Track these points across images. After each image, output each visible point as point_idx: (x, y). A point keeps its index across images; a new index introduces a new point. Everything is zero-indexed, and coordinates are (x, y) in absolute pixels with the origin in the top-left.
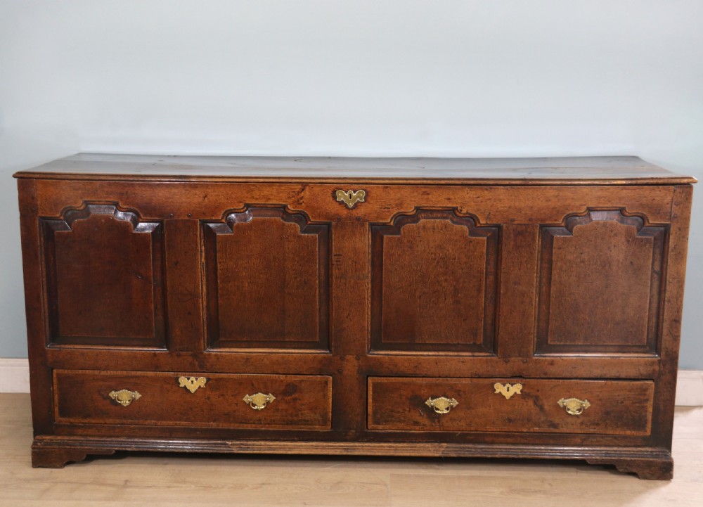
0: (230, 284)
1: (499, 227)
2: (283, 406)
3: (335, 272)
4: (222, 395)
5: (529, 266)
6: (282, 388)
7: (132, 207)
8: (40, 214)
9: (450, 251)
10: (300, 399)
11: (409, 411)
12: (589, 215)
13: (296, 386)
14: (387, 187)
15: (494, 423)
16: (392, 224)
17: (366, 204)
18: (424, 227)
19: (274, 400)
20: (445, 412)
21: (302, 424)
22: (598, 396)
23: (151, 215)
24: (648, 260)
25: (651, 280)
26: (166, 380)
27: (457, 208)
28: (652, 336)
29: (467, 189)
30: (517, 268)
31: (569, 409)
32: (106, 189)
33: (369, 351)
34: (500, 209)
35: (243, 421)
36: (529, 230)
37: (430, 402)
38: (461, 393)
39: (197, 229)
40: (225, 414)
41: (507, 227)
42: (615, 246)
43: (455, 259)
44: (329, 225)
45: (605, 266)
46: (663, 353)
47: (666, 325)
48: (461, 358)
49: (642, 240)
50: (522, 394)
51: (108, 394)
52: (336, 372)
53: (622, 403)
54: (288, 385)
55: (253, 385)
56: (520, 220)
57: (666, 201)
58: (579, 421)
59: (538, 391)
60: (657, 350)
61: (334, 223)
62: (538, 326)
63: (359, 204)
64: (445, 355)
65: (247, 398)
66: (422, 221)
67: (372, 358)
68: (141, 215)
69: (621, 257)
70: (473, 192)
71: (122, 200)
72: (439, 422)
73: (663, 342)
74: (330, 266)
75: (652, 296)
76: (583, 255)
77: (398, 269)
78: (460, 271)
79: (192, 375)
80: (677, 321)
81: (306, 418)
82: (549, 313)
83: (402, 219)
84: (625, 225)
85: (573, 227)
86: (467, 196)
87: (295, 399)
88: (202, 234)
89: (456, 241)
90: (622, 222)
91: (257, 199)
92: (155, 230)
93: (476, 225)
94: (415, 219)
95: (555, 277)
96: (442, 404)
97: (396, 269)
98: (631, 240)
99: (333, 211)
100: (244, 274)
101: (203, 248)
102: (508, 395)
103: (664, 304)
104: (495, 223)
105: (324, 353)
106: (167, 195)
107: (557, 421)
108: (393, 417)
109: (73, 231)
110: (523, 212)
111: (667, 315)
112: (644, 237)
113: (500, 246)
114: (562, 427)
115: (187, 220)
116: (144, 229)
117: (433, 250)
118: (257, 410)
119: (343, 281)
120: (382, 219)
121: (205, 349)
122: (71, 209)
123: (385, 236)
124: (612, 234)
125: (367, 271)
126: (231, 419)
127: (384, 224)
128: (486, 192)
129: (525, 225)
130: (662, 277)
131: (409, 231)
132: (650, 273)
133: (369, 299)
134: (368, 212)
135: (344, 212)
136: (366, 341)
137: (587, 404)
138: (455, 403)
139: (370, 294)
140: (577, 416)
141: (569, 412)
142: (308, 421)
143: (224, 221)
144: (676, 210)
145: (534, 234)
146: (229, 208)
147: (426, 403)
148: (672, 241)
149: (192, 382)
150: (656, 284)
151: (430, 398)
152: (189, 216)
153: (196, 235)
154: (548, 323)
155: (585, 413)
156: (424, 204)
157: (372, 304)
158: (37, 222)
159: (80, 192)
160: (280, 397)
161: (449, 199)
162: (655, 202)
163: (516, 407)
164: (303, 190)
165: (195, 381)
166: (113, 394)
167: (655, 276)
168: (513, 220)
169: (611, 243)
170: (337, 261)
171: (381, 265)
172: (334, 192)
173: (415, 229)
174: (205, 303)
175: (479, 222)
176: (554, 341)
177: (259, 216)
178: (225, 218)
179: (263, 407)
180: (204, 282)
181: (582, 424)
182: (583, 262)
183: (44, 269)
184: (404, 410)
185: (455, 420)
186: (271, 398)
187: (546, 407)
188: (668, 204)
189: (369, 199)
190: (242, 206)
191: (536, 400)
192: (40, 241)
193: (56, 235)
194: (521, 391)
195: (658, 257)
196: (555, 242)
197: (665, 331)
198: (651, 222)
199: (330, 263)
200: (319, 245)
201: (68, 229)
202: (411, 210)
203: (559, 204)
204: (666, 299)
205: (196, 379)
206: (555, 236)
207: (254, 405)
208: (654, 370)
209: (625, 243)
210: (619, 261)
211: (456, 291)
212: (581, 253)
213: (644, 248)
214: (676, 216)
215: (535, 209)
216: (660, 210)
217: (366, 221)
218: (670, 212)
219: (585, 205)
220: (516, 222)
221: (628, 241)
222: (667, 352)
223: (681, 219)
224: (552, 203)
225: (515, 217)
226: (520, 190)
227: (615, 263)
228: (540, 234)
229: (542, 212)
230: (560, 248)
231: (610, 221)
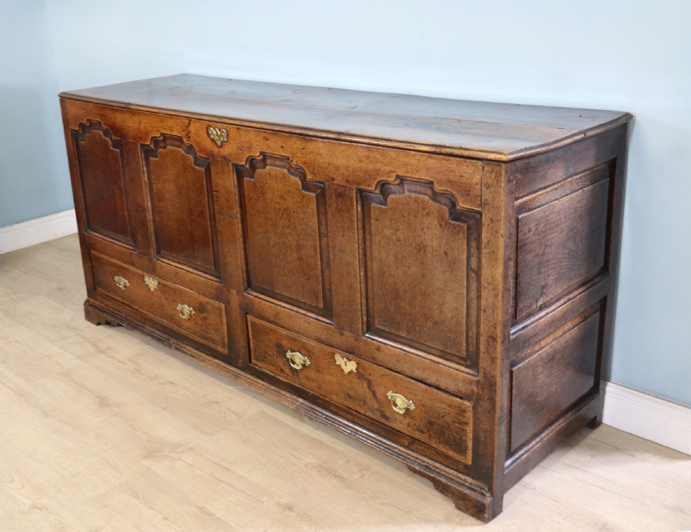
1: (323, 185)
3: (217, 207)
5: (351, 234)
7: (107, 127)
8: (70, 127)
9: (290, 203)
12: (402, 185)
14: (238, 129)
16: (247, 166)
17: (228, 143)
18: (270, 174)
23: (116, 135)
24: (463, 253)
25: (468, 280)
27: (289, 158)
29: (294, 138)
30: (341, 234)
32: (95, 111)
33: (246, 289)
34: (322, 165)
36: (347, 192)
41: (329, 186)
42: (428, 228)
43: (294, 212)
44: (208, 160)
45: (420, 250)
46: (481, 374)
47: (483, 341)
48: (307, 318)
49: (454, 227)
56: (339, 180)
57: (475, 181)
61: (211, 159)
63: (223, 143)
66: (269, 167)
67: (247, 297)
68: (112, 135)
69: (435, 243)
70: (299, 143)
73: (481, 359)
76: (398, 232)
77: (256, 214)
78: (300, 226)
80: (494, 339)
83: (256, 163)
84: (438, 205)
85: (387, 197)
86: (295, 146)
88: (143, 156)
89: (293, 193)
90: (434, 200)
91: (166, 129)
93: (305, 179)
94: (263, 164)
95: (376, 252)
98: (443, 224)
99: (209, 148)
100: (168, 196)
101: (145, 169)
104: (319, 179)
109: (86, 143)
110: (341, 171)
111: (484, 329)
112: (456, 223)
113: (326, 206)
115: (134, 143)
117: (278, 200)
119: (222, 217)
120: (240, 160)
121: (155, 256)
123: (244, 179)
124: (425, 213)
125: (237, 211)
127: (242, 166)
128: (308, 144)
129: (343, 186)
130: (478, 277)
131: (260, 176)
132: (465, 270)
133: (240, 239)
134: (230, 152)
135: (215, 149)
136: (241, 279)
139: (240, 234)
141: (394, 408)
143: (152, 146)
144: (486, 194)
145: (352, 198)
146: (153, 135)
148: (485, 235)
150: (473, 286)
152: (134, 139)
153: (139, 156)
156: (266, 150)
158: (70, 133)
159: (84, 111)
161: (282, 147)
162: (464, 180)
164: (189, 124)
167: (471, 275)
168: (333, 179)
169: (424, 223)
170: (216, 197)
171: (245, 207)
172: (207, 129)
173: (264, 175)
174: (151, 217)
175: (307, 177)
176: (380, 325)
177: (170, 145)
180: (148, 199)
182: (399, 240)
189: (229, 139)
190: (160, 134)
193: (80, 144)
195: (475, 251)
196: (372, 211)
197: (482, 348)
198: (461, 204)
200: (206, 179)
202: (258, 155)
203: (371, 167)
206: (372, 204)
208: (472, 390)
209: (438, 227)
210: (433, 248)
211: (299, 248)
212: (397, 230)
213: (457, 237)
214: (486, 202)
215: (351, 169)
216: (469, 191)
217: (230, 161)
218: (481, 196)
219: (394, 172)
220: (335, 182)
221: (441, 225)
222: (484, 373)
223: (493, 207)
224: (364, 165)
225: (335, 177)
226: (336, 146)
227: (429, 250)
228: (359, 200)
229: (357, 174)
230: (377, 220)
231: (422, 196)
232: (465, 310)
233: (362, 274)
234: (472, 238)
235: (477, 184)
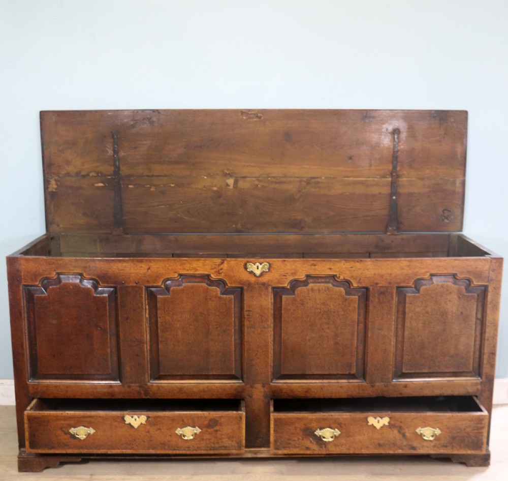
0: (168, 333)
1: (367, 289)
2: (207, 436)
3: (246, 323)
4: (160, 429)
5: (389, 316)
6: (206, 422)
7: (93, 277)
8: (23, 283)
9: (332, 307)
10: (220, 431)
11: (303, 439)
12: (431, 279)
13: (217, 421)
15: (367, 447)
16: (288, 287)
17: (269, 273)
18: (312, 290)
19: (200, 433)
20: (331, 440)
21: (222, 450)
22: (447, 425)
23: (107, 282)
24: (473, 310)
25: (475, 325)
26: (114, 418)
27: (336, 275)
28: (476, 365)
29: (344, 261)
30: (380, 318)
31: (424, 436)
32: (73, 264)
33: (272, 380)
34: (368, 276)
35: (176, 448)
36: (388, 290)
37: (318, 433)
38: (343, 425)
39: (142, 293)
40: (162, 444)
41: (373, 289)
42: (450, 301)
43: (334, 312)
44: (242, 289)
45: (443, 315)
46: (484, 377)
47: (486, 357)
48: (340, 384)
49: (469, 296)
50: (389, 425)
51: (68, 430)
52: (248, 397)
53: (465, 430)
54: (211, 420)
55: (183, 420)
56: (382, 283)
57: (485, 269)
58: (432, 444)
59: (401, 422)
60: (480, 375)
61: (245, 287)
62: (396, 359)
63: (264, 273)
64: (329, 383)
65: (179, 431)
66: (311, 285)
67: (274, 386)
68: (101, 283)
69: (454, 309)
70: (348, 264)
71: (85, 272)
72: (325, 447)
73: (484, 368)
74: (243, 319)
75: (476, 336)
77: (293, 320)
78: (339, 321)
79: (135, 414)
80: (493, 354)
81: (225, 445)
82: (403, 350)
83: (295, 284)
84: (457, 286)
85: (420, 287)
86: (344, 267)
87: (216, 431)
88: (146, 296)
89: (336, 299)
90: (455, 283)
91: (188, 270)
92: (110, 294)
93: (350, 287)
94: (305, 283)
95: (407, 324)
96: (327, 434)
97: (292, 321)
98: (461, 296)
99: (245, 279)
100: (178, 325)
101: (147, 307)
102: (378, 426)
103: (485, 342)
104: (364, 285)
105: (239, 383)
106: (120, 268)
107: (415, 444)
108: (289, 443)
109: (49, 295)
110: (385, 278)
111: (486, 350)
112: (470, 294)
113: (368, 302)
114: (420, 449)
115: (136, 286)
116: (102, 292)
117: (319, 306)
118: (187, 440)
119: (253, 330)
120: (281, 284)
121: (149, 382)
122: (47, 278)
123: (284, 297)
124: (448, 292)
125: (270, 323)
126: (166, 447)
127: (283, 288)
128: (357, 264)
129: (386, 287)
130: (482, 322)
131: (301, 293)
132: (474, 320)
133: (272, 342)
134: (271, 279)
135: (253, 279)
136: (270, 374)
137: (438, 432)
138: (337, 432)
139: (272, 339)
140: (431, 441)
141: (425, 438)
142: (227, 447)
143: (163, 286)
144: (492, 275)
145: (392, 293)
146: (167, 277)
147: (315, 433)
148: (490, 297)
149: (135, 419)
150: (479, 327)
151: (318, 429)
152: (136, 283)
153: (142, 297)
154: (402, 357)
155: (437, 438)
156: (312, 273)
157: (274, 346)
158: (21, 288)
159: (54, 266)
160: (205, 430)
161: (330, 269)
162: (478, 269)
163: (385, 435)
164: (222, 263)
165: (137, 419)
166: (73, 431)
167: (478, 321)
168: (377, 284)
169: (447, 299)
170: (248, 315)
171: (281, 317)
172: (246, 264)
173: (306, 291)
174: (148, 347)
175: (353, 286)
176: (407, 370)
177: (190, 282)
178: (163, 284)
179: (192, 438)
180: (148, 332)
181: (434, 446)
182: (427, 313)
183: (26, 324)
184: (299, 439)
185: (338, 446)
186: (198, 430)
187: (407, 435)
188: (486, 270)
189: (271, 269)
190: (176, 275)
191: (400, 429)
192: (23, 303)
193: (35, 298)
194: (389, 423)
195: (480, 308)
196: (407, 299)
197: (485, 361)
198: (475, 283)
199: (243, 317)
200: (234, 303)
201: (44, 293)
202: (302, 277)
203: (410, 271)
204: (486, 338)
205: (139, 417)
206: (407, 295)
207: (184, 436)
208: (478, 389)
209: (457, 299)
210: (453, 312)
211: (336, 335)
212: (426, 307)
213: (470, 302)
214: (492, 279)
215: (393, 275)
216: (481, 275)
217: (269, 285)
218: (488, 277)
219: (428, 272)
220: (379, 285)
221: (459, 297)
222: (486, 376)
223: (496, 281)
224: (405, 272)
225: (379, 282)
227: (450, 313)
228: (397, 293)
229: (398, 277)
230: (411, 304)
231: (446, 283)
232: (473, 343)
234: (479, 301)
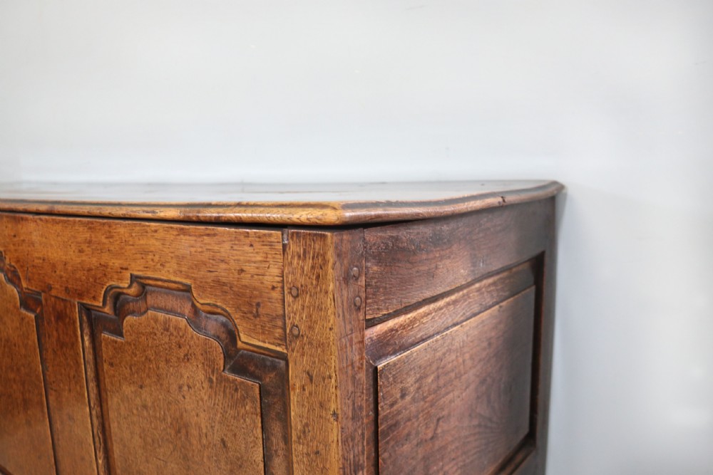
12: (145, 296)
27: (2, 254)
29: (5, 219)
30: (67, 388)
34: (35, 261)
36: (68, 311)
41: (46, 300)
42: (189, 387)
45: (179, 431)
49: (235, 385)
56: (57, 289)
57: (268, 280)
69: (203, 420)
84: (201, 336)
85: (123, 320)
89: (12, 313)
90: (197, 324)
98: (214, 379)
104: (35, 288)
110: (58, 273)
112: (239, 379)
128: (19, 227)
129: (62, 300)
144: (295, 313)
145: (74, 322)
162: (246, 279)
168: (50, 288)
169: (182, 376)
175: (22, 284)
196: (104, 347)
198: (244, 338)
203: (95, 261)
206: (103, 335)
209: (206, 385)
210: (200, 428)
212: (141, 387)
213: (243, 411)
214: (296, 332)
215: (70, 268)
216: (258, 305)
218: (283, 316)
219: (127, 269)
220: (54, 293)
221: (211, 381)
223: (310, 343)
224: (86, 259)
225: (51, 283)
226: (49, 225)
227: (194, 432)
228: (85, 325)
229: (78, 276)
230: (112, 365)
231: (174, 318)
233: (100, 461)
234: (273, 415)
235: (273, 288)
